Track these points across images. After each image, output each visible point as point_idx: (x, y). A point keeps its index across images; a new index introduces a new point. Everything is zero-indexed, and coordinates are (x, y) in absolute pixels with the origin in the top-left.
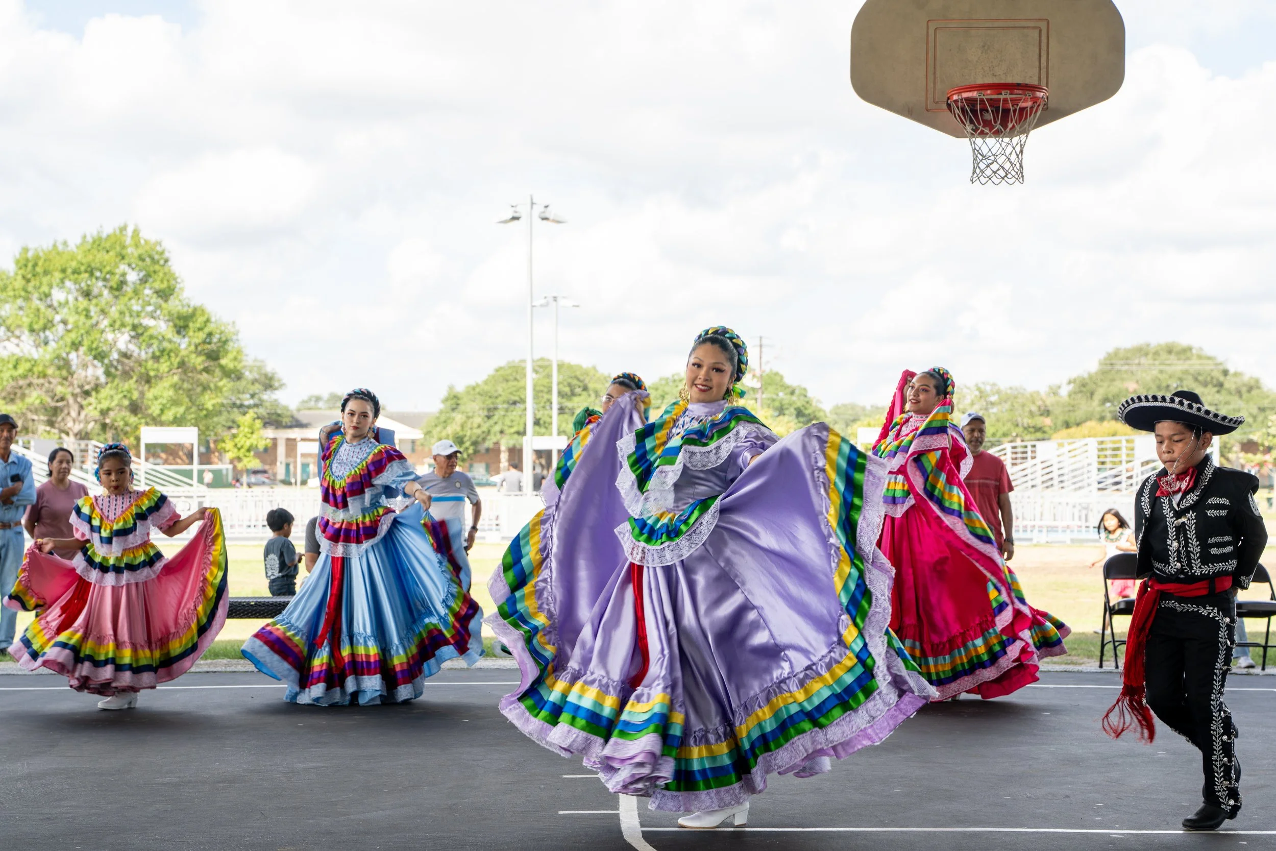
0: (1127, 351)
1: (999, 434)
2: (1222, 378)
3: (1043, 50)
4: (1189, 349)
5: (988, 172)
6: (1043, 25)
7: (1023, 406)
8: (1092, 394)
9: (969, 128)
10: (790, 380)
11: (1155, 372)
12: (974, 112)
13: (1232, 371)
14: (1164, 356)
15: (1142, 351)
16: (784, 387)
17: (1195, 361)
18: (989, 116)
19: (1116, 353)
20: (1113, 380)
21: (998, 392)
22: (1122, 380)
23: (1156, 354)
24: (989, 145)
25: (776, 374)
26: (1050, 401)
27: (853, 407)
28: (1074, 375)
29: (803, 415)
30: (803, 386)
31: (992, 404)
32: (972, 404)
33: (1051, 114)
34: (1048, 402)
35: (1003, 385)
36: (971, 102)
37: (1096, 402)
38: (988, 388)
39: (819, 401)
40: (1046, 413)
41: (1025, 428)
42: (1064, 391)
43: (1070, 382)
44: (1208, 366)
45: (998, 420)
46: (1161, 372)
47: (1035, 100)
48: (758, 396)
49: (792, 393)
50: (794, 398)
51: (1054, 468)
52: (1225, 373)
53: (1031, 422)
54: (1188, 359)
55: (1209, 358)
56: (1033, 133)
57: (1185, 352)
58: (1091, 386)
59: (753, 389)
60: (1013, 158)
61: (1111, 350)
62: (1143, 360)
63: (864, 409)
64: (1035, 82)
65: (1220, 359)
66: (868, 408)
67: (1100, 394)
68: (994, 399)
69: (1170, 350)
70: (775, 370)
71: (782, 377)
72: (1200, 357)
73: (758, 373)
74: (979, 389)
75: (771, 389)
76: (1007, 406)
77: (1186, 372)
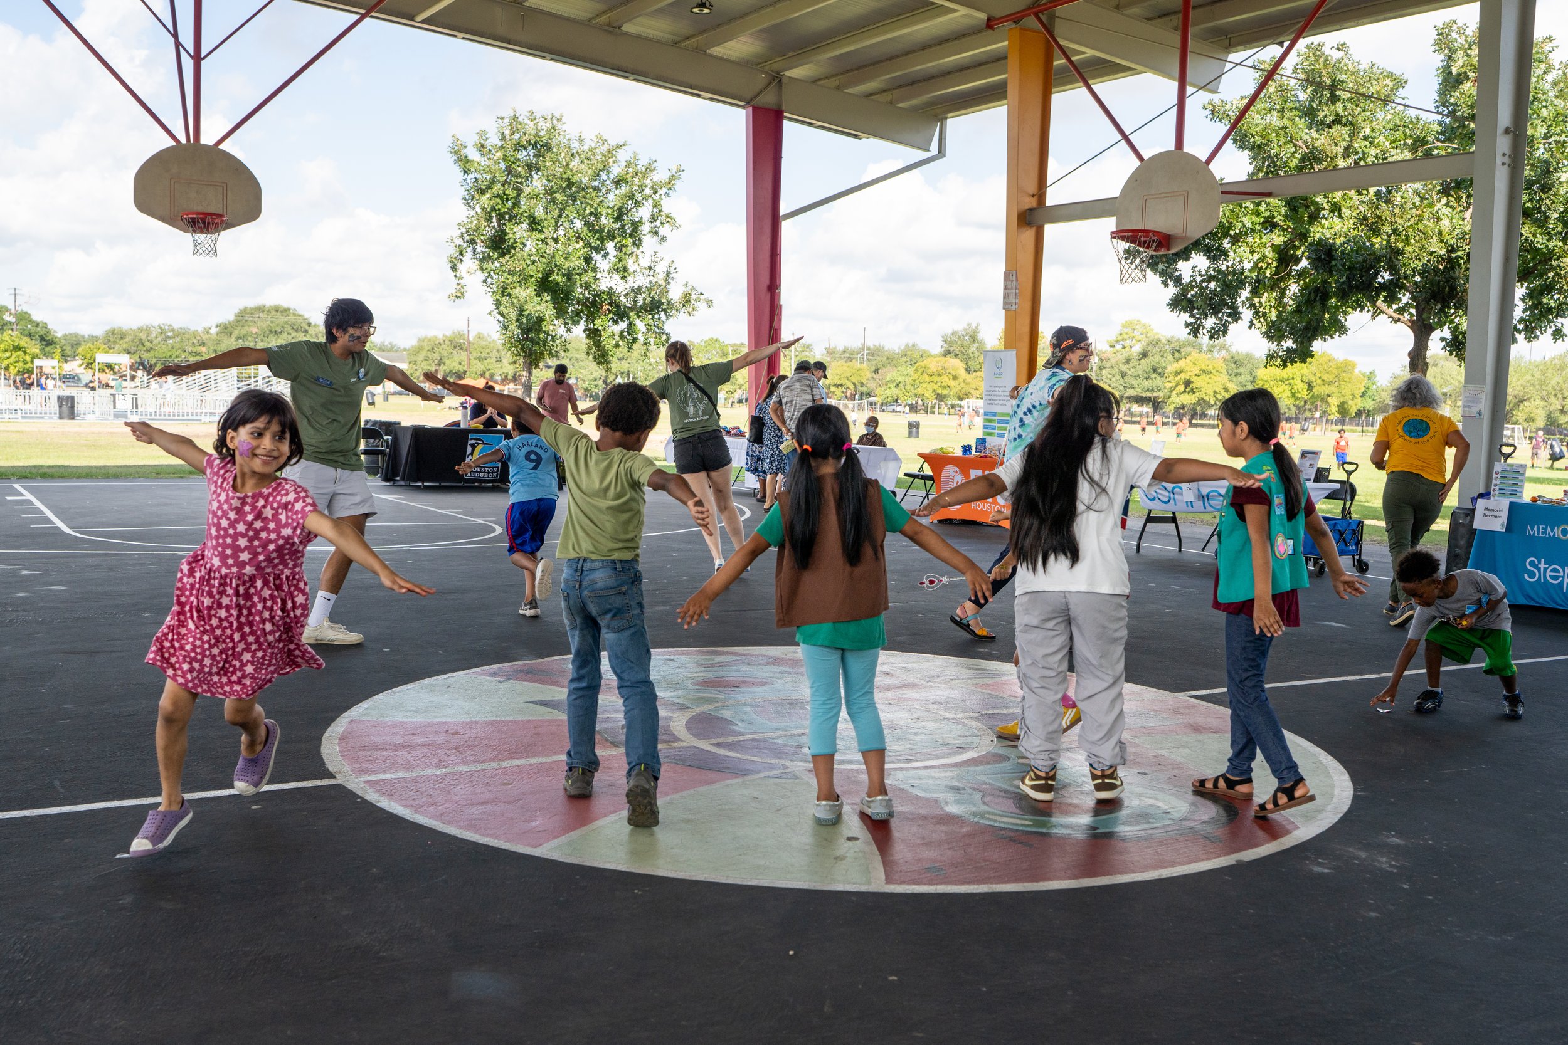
0: (251, 309)
1: (174, 356)
2: (307, 328)
3: (224, 196)
4: (289, 309)
5: (201, 251)
6: (225, 185)
7: (189, 339)
8: (231, 334)
9: (191, 229)
10: (37, 316)
11: (268, 322)
12: (194, 223)
13: (313, 324)
14: (274, 313)
15: (261, 309)
16: (32, 322)
17: (291, 317)
18: (201, 224)
19: (246, 308)
20: (243, 326)
21: (173, 330)
22: (249, 326)
23: (269, 311)
24: (200, 237)
25: (26, 313)
26: (205, 337)
27: (76, 335)
28: (220, 321)
29: (45, 340)
30: (45, 321)
31: (170, 338)
32: (157, 337)
33: (229, 226)
34: (204, 338)
35: (176, 326)
36: (193, 219)
37: (233, 339)
38: (167, 328)
39: (55, 332)
40: (203, 344)
41: (190, 353)
42: (214, 331)
43: (217, 326)
44: (300, 320)
45: (173, 348)
46: (272, 322)
47: (222, 221)
48: (14, 327)
49: (37, 325)
50: (39, 329)
51: (212, 379)
52: (309, 325)
53: (194, 350)
54: (288, 315)
55: (300, 316)
56: (222, 233)
57: (285, 311)
58: (230, 329)
59: (10, 322)
60: (212, 245)
61: (242, 308)
62: (261, 315)
63: (83, 337)
64: (220, 213)
65: (306, 316)
66: (86, 336)
67: (236, 333)
68: (170, 334)
69: (277, 309)
70: (25, 310)
71: (30, 315)
72: (294, 315)
73: (13, 311)
74: (160, 328)
75: (21, 323)
76: (178, 339)
77: (286, 323)
